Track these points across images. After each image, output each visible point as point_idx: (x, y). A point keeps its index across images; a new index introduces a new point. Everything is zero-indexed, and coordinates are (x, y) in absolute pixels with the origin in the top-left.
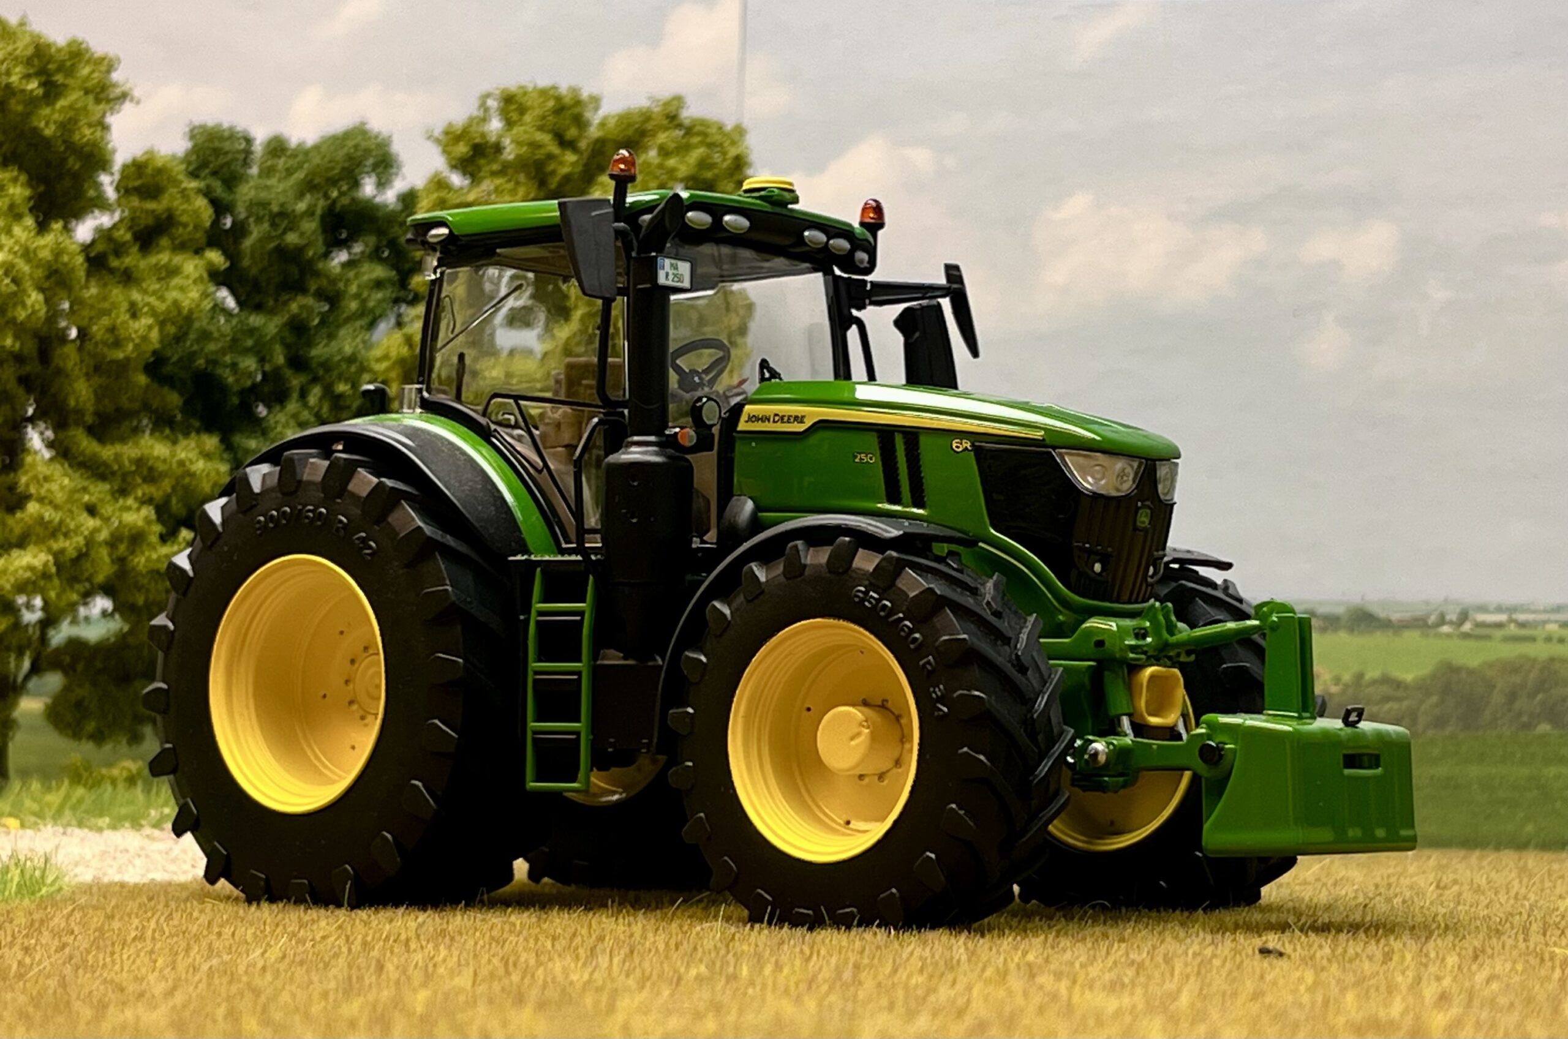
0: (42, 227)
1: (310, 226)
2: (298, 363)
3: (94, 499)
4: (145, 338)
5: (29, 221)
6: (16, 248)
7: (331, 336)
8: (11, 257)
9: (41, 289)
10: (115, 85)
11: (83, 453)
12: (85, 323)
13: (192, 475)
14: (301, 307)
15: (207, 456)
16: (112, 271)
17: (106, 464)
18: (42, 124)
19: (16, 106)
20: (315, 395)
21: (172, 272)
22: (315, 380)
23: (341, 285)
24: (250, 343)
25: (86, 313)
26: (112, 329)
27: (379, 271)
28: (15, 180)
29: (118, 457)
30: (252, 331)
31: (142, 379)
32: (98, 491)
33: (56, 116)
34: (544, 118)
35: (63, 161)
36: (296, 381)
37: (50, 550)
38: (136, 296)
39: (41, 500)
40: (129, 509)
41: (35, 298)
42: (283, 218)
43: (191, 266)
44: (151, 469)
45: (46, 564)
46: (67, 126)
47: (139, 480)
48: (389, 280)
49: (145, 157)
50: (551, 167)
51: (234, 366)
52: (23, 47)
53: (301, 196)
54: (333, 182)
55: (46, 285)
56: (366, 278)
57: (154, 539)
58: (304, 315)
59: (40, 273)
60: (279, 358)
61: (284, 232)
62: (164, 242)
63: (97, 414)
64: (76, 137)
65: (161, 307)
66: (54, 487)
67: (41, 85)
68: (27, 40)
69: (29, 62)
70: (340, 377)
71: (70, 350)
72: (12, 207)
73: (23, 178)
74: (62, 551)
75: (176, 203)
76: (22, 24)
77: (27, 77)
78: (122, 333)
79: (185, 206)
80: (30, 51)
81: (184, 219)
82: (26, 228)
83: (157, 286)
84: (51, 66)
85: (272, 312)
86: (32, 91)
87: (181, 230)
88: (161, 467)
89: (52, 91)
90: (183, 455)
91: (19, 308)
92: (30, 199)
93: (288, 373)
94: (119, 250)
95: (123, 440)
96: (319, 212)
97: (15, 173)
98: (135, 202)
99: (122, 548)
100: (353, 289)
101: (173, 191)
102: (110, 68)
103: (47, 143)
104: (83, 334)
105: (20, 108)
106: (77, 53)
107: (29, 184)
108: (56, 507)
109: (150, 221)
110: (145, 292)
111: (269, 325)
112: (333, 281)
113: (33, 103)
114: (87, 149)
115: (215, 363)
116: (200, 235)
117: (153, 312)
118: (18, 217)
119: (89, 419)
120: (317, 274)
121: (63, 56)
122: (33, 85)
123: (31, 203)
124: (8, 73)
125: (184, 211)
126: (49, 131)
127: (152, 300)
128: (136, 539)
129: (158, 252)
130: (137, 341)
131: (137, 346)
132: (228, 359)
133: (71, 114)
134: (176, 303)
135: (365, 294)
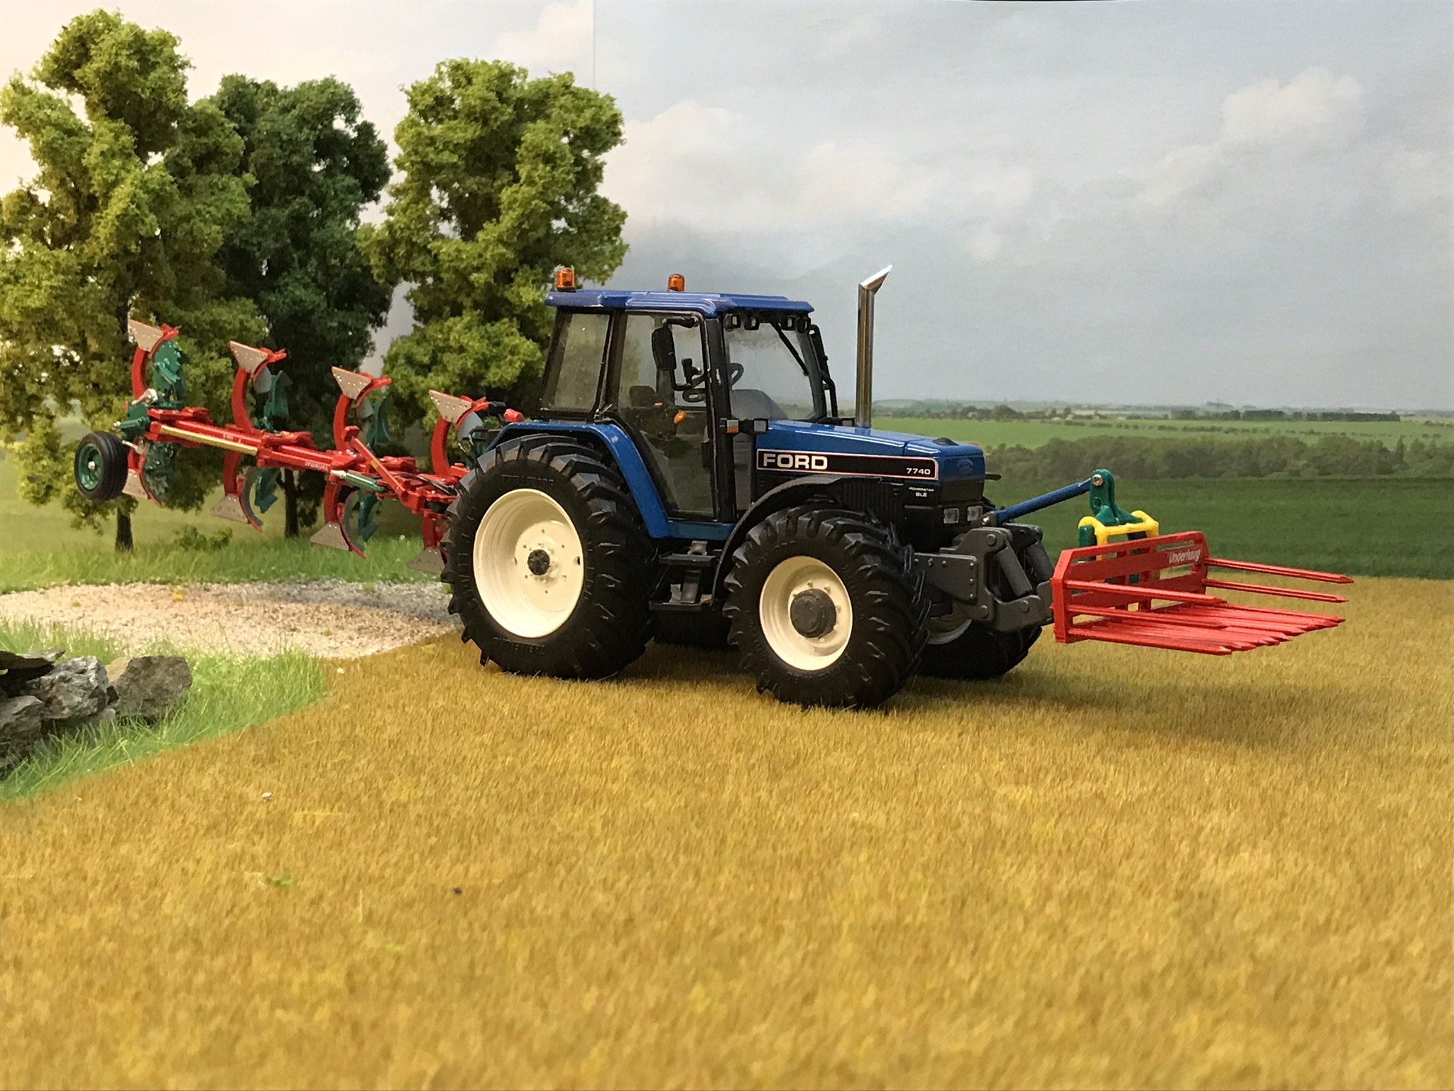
10: (178, 57)
20: (312, 265)
23: (324, 190)
26: (191, 232)
29: (196, 320)
30: (267, 220)
34: (490, 81)
35: (153, 115)
36: (297, 255)
43: (234, 184)
48: (354, 185)
50: (494, 116)
53: (299, 128)
54: (319, 118)
56: (339, 185)
58: (303, 210)
60: (287, 240)
61: (291, 153)
62: (213, 166)
63: (178, 289)
70: (331, 254)
75: (221, 140)
78: (198, 235)
79: (227, 141)
81: (227, 150)
85: (278, 207)
87: (223, 158)
95: (197, 307)
96: (313, 140)
98: (192, 139)
100: (332, 192)
101: (217, 129)
102: (175, 45)
103: (143, 104)
107: (131, 131)
125: (226, 144)
129: (210, 172)
132: (255, 240)
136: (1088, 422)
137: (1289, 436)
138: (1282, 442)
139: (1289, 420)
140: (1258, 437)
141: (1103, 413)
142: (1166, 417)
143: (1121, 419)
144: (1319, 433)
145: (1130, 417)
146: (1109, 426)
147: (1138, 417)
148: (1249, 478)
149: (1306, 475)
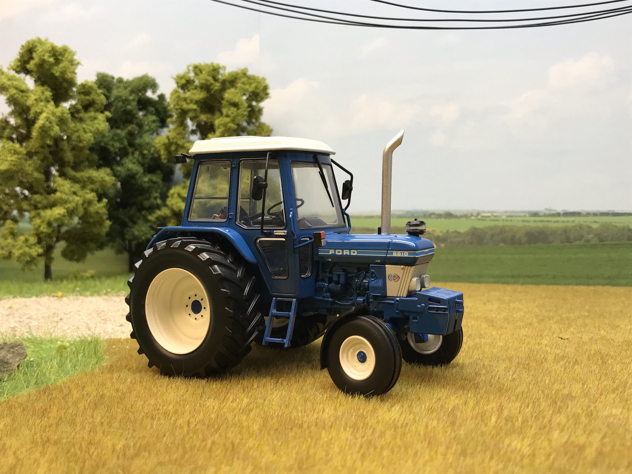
0: (57, 105)
1: (134, 104)
2: (131, 145)
3: (76, 190)
4: (89, 140)
5: (52, 103)
6: (50, 112)
7: (141, 137)
8: (48, 115)
9: (57, 125)
10: (75, 60)
11: (70, 175)
12: (69, 134)
13: (105, 181)
14: (132, 128)
15: (108, 175)
16: (76, 118)
17: (78, 178)
18: (54, 72)
19: (46, 66)
20: (137, 154)
21: (95, 118)
22: (136, 149)
23: (143, 122)
24: (116, 138)
25: (70, 131)
26: (79, 137)
27: (154, 118)
28: (47, 90)
29: (82, 176)
30: (117, 135)
31: (87, 152)
32: (77, 187)
33: (59, 70)
34: (209, 72)
35: (61, 84)
36: (130, 150)
37: (64, 208)
38: (85, 126)
39: (61, 192)
40: (87, 193)
41: (56, 128)
42: (126, 101)
43: (101, 117)
44: (92, 180)
45: (64, 213)
46: (63, 73)
47: (89, 183)
48: (156, 120)
49: (85, 83)
50: (212, 87)
51: (113, 145)
52: (48, 47)
53: (131, 95)
54: (140, 91)
55: (59, 123)
56: (150, 120)
57: (96, 202)
58: (133, 130)
59: (57, 120)
60: (126, 143)
61: (127, 105)
62: (92, 109)
63: (74, 162)
64: (66, 76)
65: (93, 129)
66: (65, 188)
67: (54, 59)
68: (49, 45)
69: (50, 52)
70: (144, 149)
71: (65, 143)
72: (46, 98)
73: (49, 89)
74: (68, 208)
75: (96, 97)
76: (46, 40)
77: (50, 57)
78: (82, 138)
79: (97, 98)
80: (50, 49)
81: (98, 102)
82: (51, 105)
83: (91, 123)
84: (57, 54)
85: (122, 129)
86: (51, 61)
87: (96, 106)
88: (96, 179)
89: (58, 61)
90: (102, 175)
91: (51, 131)
92: (52, 96)
93: (128, 147)
94: (78, 111)
95: (82, 171)
96: (137, 99)
97: (47, 88)
98: (82, 96)
99: (86, 205)
100: (146, 123)
101: (94, 93)
102: (74, 55)
103: (56, 78)
104: (69, 138)
105: (48, 67)
106: (65, 50)
107: (51, 91)
108: (66, 194)
109: (87, 103)
110: (87, 125)
111: (122, 133)
112: (141, 120)
113: (52, 65)
114: (70, 80)
115: (107, 144)
116: (103, 107)
117: (91, 132)
118: (48, 102)
119: (72, 164)
120: (136, 118)
121: (61, 50)
122: (52, 60)
123: (53, 97)
124: (44, 55)
125: (98, 100)
126: (57, 74)
127: (90, 127)
128: (90, 202)
129: (90, 112)
130: (87, 141)
131: (87, 142)
132: (111, 143)
133: (64, 69)
134: (97, 129)
135: (150, 124)
136: (488, 219)
137: (584, 224)
138: (581, 227)
139: (584, 216)
140: (570, 225)
141: (495, 214)
142: (525, 216)
143: (504, 217)
144: (598, 222)
145: (508, 216)
146: (498, 220)
147: (511, 216)
148: (565, 244)
149: (592, 242)
